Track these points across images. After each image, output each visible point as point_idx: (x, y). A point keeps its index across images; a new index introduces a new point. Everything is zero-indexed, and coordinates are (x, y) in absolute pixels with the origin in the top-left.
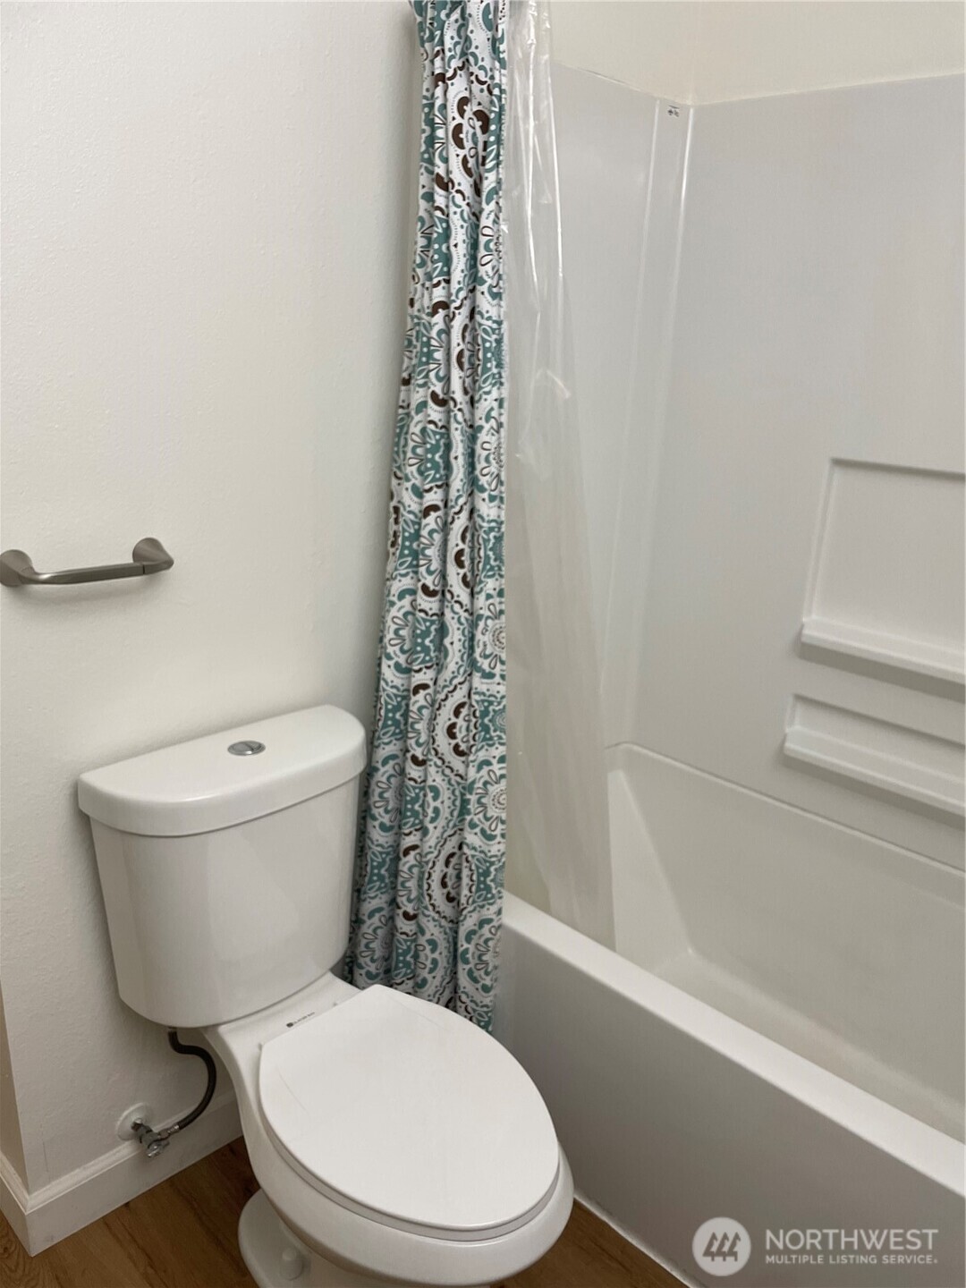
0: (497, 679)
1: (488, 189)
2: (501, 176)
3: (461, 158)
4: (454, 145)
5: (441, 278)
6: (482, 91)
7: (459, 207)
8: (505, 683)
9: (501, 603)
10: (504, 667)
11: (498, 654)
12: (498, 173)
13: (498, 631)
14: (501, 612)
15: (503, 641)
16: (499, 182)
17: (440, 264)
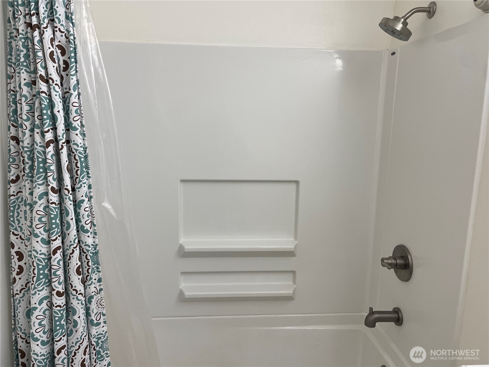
0: (102, 324)
1: (73, 85)
2: (78, 78)
3: (55, 68)
4: (51, 61)
5: (49, 128)
6: (62, 36)
7: (58, 92)
8: (106, 325)
9: (100, 285)
10: (105, 317)
11: (101, 311)
12: (77, 77)
13: (100, 300)
14: (101, 290)
15: (104, 304)
16: (77, 80)
17: (48, 121)
